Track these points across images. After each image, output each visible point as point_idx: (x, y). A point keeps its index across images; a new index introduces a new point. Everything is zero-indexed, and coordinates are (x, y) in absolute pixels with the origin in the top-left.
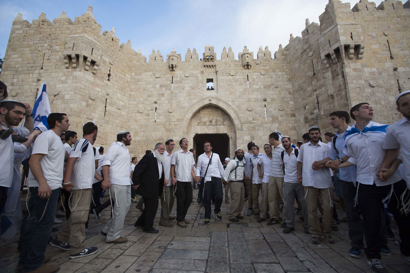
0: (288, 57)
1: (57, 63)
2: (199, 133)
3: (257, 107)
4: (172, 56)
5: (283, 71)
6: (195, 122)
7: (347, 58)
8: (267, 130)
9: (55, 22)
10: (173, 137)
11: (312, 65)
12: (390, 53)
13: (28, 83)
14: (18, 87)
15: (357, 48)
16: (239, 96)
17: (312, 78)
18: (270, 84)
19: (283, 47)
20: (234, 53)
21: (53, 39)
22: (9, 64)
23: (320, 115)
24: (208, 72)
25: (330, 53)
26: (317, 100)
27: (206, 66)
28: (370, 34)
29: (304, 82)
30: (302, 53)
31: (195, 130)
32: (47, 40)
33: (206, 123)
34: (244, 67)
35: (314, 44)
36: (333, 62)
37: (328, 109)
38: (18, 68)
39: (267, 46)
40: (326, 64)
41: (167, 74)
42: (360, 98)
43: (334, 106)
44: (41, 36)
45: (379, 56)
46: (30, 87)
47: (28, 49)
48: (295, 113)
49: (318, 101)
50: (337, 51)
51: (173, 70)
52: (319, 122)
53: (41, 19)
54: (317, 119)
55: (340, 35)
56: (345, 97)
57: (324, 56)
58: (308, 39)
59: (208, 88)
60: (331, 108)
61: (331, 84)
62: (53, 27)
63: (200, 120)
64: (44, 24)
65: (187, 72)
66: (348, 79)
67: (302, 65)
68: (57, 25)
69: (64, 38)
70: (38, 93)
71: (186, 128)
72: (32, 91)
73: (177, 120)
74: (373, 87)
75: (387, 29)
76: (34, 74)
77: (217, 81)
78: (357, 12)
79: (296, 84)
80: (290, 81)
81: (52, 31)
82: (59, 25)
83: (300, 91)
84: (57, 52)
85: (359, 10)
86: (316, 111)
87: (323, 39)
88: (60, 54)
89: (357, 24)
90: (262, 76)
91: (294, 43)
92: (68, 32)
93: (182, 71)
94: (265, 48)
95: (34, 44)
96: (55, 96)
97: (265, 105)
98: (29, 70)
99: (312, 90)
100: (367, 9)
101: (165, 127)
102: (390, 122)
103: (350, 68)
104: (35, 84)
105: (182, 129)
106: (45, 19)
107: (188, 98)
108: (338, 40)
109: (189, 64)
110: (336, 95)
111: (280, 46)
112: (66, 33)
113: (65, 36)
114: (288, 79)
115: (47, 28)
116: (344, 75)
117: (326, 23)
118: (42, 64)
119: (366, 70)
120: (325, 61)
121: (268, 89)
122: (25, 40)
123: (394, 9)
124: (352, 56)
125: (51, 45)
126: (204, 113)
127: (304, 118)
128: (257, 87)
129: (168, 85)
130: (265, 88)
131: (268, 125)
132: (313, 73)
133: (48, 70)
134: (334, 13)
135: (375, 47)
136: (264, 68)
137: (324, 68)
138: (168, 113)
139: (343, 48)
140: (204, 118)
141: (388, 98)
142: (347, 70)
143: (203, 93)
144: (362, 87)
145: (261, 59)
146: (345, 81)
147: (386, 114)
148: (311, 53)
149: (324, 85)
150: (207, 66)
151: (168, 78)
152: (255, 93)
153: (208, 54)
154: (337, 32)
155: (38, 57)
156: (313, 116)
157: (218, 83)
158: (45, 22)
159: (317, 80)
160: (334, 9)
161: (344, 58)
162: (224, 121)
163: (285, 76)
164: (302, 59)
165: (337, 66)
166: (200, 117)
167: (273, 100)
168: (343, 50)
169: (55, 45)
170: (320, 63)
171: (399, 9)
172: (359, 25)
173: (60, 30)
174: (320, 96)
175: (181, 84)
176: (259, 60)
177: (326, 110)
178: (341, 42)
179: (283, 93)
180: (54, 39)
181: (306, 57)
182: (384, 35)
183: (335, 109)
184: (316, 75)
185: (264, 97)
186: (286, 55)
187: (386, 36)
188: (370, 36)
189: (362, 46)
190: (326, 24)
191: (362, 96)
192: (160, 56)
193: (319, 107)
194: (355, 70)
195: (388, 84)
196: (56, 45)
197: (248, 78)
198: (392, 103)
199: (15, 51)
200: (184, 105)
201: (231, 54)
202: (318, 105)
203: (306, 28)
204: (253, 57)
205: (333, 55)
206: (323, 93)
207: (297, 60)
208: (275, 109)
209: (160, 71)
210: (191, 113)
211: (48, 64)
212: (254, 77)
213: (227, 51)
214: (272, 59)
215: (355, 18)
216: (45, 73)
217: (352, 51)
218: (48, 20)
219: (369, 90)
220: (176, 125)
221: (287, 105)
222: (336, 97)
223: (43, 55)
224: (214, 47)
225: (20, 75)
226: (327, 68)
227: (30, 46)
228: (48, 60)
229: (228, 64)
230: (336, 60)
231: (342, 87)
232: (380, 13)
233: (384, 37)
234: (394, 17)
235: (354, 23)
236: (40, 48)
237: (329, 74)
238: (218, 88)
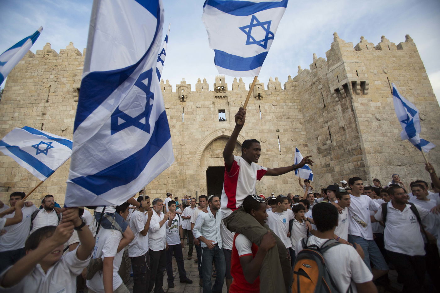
0: (298, 88)
1: (64, 96)
2: (213, 166)
3: (271, 138)
4: (183, 86)
5: (294, 102)
6: (208, 155)
7: (355, 93)
8: (281, 162)
9: (62, 53)
10: (187, 171)
11: (321, 97)
12: (390, 89)
13: (31, 118)
14: (20, 122)
15: (363, 84)
16: (252, 128)
17: (322, 109)
18: (282, 115)
19: (292, 78)
20: (245, 84)
21: (59, 70)
22: (9, 96)
23: (332, 145)
24: (220, 103)
25: (339, 88)
26: (328, 131)
27: (217, 97)
28: (372, 71)
29: (315, 113)
30: (312, 85)
31: (208, 163)
32: (54, 72)
33: (219, 155)
34: (256, 98)
35: (323, 78)
36: (342, 96)
37: (340, 140)
38: (20, 101)
39: (276, 77)
40: (335, 98)
41: (177, 105)
42: (369, 130)
43: (346, 138)
44: (46, 67)
45: (382, 92)
46: (33, 121)
47: (32, 80)
48: (307, 143)
49: (330, 132)
50: (345, 86)
51: (183, 101)
52: (332, 153)
53: (46, 49)
54: (330, 150)
55: (347, 72)
56: (356, 130)
57: (333, 90)
58: (316, 72)
59: (220, 119)
60: (343, 140)
61: (341, 117)
62: (59, 58)
63: (213, 152)
64: (50, 54)
65: (198, 102)
66: (357, 113)
67: (312, 97)
68: (64, 55)
69: (72, 69)
70: (43, 128)
71: (199, 161)
72: (36, 126)
73: (189, 153)
74: (379, 120)
75: (386, 67)
76: (38, 108)
77: (229, 112)
78: (359, 51)
79: (307, 115)
80: (301, 111)
81: (59, 63)
82: (66, 56)
83: (312, 121)
84: (64, 84)
85: (360, 49)
86: (329, 142)
87: (331, 74)
88: (68, 86)
89: (361, 63)
90: (273, 107)
91: (303, 75)
92: (76, 63)
93: (193, 102)
94: (275, 79)
95: (38, 75)
96: (63, 131)
97: (278, 136)
98: (32, 103)
99: (323, 121)
100: (368, 49)
101: (177, 161)
102: (397, 153)
103: (358, 102)
104: (40, 118)
105: (195, 162)
106: (50, 49)
107: (200, 129)
108: (346, 77)
109: (200, 94)
110: (347, 127)
111: (289, 77)
112: (74, 64)
113: (73, 67)
114: (298, 109)
115: (53, 59)
116: (353, 109)
117: (333, 59)
118: (47, 97)
119: (372, 104)
120: (335, 95)
121: (280, 120)
122: (28, 71)
123: (390, 49)
124: (359, 91)
125: (58, 77)
126: (216, 145)
127: (316, 148)
128: (269, 118)
129: (178, 116)
130: (277, 118)
131: (283, 156)
132: (324, 105)
133: (55, 103)
134: (339, 51)
135: (377, 83)
136: (275, 99)
137: (334, 101)
138: (180, 146)
139: (351, 84)
140: (216, 150)
141: (393, 131)
142: (355, 105)
143: (215, 125)
144: (370, 120)
145: (272, 90)
146: (354, 115)
147: (393, 145)
148: (320, 87)
149: (335, 117)
150: (219, 97)
151: (178, 109)
152: (267, 123)
153: (220, 84)
154: (344, 70)
155: (43, 89)
156: (326, 147)
157: (230, 114)
158: (50, 52)
159: (328, 112)
160: (339, 47)
161: (352, 93)
162: (237, 153)
163: (296, 107)
164: (311, 91)
165: (346, 101)
166: (213, 149)
167: (285, 130)
168: (351, 86)
169: (62, 77)
170: (329, 96)
171: (394, 50)
172: (363, 64)
173: (68, 61)
174: (332, 128)
175: (192, 115)
176: (270, 91)
177: (338, 141)
178: (349, 79)
179: (295, 123)
180: (61, 71)
181: (315, 89)
182: (384, 73)
183: (347, 141)
184: (326, 107)
185: (276, 128)
186: (295, 86)
187: (386, 73)
188: (373, 73)
189: (367, 83)
190: (333, 61)
191: (371, 129)
192: (169, 86)
193: (332, 138)
194: (362, 104)
195: (392, 118)
196: (64, 77)
197: (260, 109)
198: (397, 135)
199: (16, 82)
200: (196, 137)
201: (242, 84)
202: (330, 136)
203: (313, 63)
204: (264, 88)
205: (342, 90)
206: (335, 125)
207: (306, 92)
208: (288, 140)
209: (170, 102)
210: (204, 145)
211: (54, 97)
212: (266, 108)
213: (238, 81)
214: (282, 90)
215: (358, 57)
216: (51, 107)
217: (359, 87)
218: (54, 50)
219: (376, 123)
220: (188, 158)
221: (299, 135)
222: (347, 129)
223: (48, 87)
224: (225, 78)
225: (22, 109)
226: (337, 102)
227: (33, 78)
228: (54, 93)
229: (240, 95)
230: (345, 94)
231: (352, 120)
232: (378, 53)
233: (384, 74)
234: (390, 57)
235: (357, 61)
236: (45, 80)
237: (339, 107)
238: (231, 119)
